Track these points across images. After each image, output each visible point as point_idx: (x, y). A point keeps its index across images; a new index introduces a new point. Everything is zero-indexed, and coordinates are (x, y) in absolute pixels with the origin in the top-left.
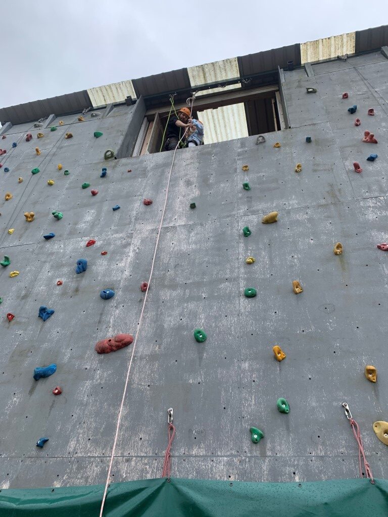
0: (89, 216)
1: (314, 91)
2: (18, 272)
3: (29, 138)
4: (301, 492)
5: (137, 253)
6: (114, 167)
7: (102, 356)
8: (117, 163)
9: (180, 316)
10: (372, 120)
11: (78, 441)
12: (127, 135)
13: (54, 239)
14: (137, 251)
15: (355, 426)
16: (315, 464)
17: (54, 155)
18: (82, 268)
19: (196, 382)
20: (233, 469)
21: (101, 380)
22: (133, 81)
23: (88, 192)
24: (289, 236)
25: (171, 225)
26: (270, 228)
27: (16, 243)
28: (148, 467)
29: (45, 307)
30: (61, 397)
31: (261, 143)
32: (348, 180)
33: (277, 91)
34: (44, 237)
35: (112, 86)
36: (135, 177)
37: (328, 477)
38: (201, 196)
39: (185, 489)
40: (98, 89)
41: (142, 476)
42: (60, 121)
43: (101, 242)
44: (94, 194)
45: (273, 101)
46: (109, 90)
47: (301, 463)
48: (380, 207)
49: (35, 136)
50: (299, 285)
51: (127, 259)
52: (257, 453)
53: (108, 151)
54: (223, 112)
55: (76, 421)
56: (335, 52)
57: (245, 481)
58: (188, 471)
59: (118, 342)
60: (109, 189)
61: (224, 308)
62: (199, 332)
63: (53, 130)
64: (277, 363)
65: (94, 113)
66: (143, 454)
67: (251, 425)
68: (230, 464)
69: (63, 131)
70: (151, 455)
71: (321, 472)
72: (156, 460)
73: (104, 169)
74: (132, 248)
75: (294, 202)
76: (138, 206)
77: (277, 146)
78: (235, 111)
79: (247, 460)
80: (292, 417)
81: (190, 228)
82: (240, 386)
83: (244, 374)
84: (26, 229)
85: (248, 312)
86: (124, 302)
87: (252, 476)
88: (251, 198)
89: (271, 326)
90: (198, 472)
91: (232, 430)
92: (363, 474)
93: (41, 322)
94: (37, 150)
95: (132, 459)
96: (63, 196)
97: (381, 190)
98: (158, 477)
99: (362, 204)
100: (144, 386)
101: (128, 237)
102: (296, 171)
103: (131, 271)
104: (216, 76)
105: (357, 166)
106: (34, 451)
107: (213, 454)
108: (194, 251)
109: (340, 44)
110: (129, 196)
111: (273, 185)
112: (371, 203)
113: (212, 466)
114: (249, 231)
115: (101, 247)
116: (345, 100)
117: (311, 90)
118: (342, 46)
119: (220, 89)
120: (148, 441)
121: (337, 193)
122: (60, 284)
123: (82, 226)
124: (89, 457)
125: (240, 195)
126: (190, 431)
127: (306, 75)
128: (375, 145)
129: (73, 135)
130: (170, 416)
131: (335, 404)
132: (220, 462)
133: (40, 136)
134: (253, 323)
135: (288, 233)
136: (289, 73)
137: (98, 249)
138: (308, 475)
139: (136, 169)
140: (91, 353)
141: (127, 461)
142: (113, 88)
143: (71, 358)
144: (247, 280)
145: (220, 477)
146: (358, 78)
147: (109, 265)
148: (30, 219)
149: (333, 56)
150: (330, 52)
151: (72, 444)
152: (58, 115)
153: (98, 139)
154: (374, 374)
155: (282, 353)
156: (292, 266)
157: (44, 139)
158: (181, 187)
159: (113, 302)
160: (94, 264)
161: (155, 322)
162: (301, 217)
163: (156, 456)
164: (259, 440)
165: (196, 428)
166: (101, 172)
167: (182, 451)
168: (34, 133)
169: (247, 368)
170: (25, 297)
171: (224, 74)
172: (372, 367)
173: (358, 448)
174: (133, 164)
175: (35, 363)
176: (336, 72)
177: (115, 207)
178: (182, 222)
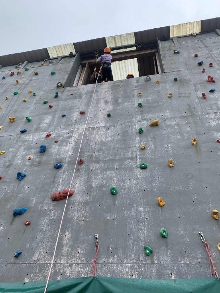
0: (48, 120)
1: (178, 53)
2: (5, 152)
3: (12, 74)
4: (176, 285)
5: (76, 142)
6: (63, 92)
7: (55, 203)
8: (64, 90)
9: (102, 180)
10: (211, 69)
11: (40, 253)
12: (70, 74)
13: (26, 132)
14: (76, 140)
15: (207, 246)
16: (184, 269)
17: (27, 84)
18: (43, 150)
19: (111, 218)
20: (134, 271)
21: (54, 216)
22: (74, 44)
23: (47, 106)
24: (166, 134)
25: (96, 126)
26: (154, 129)
27: (4, 134)
28: (82, 270)
29: (21, 172)
30: (29, 226)
31: (148, 80)
32: (199, 102)
33: (156, 52)
34: (21, 131)
35: (61, 46)
36: (75, 98)
37: (191, 276)
38: (114, 109)
39: (105, 284)
40: (53, 48)
41: (79, 275)
42: (31, 65)
43: (55, 135)
44: (50, 107)
45: (154, 58)
46: (60, 49)
47: (175, 268)
48: (218, 118)
49: (16, 73)
50: (172, 162)
51: (70, 145)
52: (148, 262)
53: (59, 83)
54: (125, 63)
55: (39, 241)
56: (189, 31)
57: (142, 278)
58: (107, 272)
59: (65, 194)
60: (60, 105)
61: (128, 175)
62: (113, 189)
63: (27, 70)
64: (160, 208)
65: (51, 61)
66: (79, 262)
67: (145, 244)
68: (132, 268)
69: (33, 71)
70: (84, 262)
71: (187, 273)
72: (88, 265)
73: (57, 93)
74: (73, 139)
75: (168, 114)
76: (76, 115)
77: (158, 82)
78: (132, 63)
79: (143, 265)
80: (169, 240)
81: (107, 128)
82: (138, 221)
83: (140, 214)
84: (10, 127)
85: (142, 177)
86: (68, 170)
87: (146, 276)
88: (143, 111)
89: (156, 186)
90: (114, 272)
91: (133, 247)
92: (212, 275)
93: (18, 181)
94: (17, 81)
95: (73, 265)
96: (32, 108)
97: (218, 109)
98: (89, 276)
99: (207, 116)
100: (80, 220)
101: (71, 132)
102: (169, 97)
103: (73, 152)
104: (121, 43)
105: (204, 95)
106: (13, 260)
107: (122, 262)
108: (110, 141)
109: (192, 27)
110: (71, 109)
111: (156, 104)
112: (212, 116)
113: (122, 269)
114: (142, 130)
115: (54, 138)
116: (196, 58)
117: (176, 52)
118: (194, 28)
119: (124, 50)
120: (83, 254)
121: (193, 110)
122: (30, 159)
123: (43, 125)
124: (47, 263)
125: (137, 110)
126: (108, 248)
127: (173, 44)
128: (214, 83)
129: (38, 73)
130: (96, 239)
131: (195, 232)
132: (126, 267)
133: (19, 73)
134: (145, 184)
135: (165, 132)
136: (163, 43)
137: (53, 139)
138: (180, 275)
139: (76, 94)
140: (48, 200)
141: (70, 266)
142: (62, 47)
143: (36, 203)
144: (142, 158)
145: (127, 276)
146: (203, 46)
147: (59, 149)
148: (12, 121)
149: (188, 34)
150: (187, 31)
151: (36, 255)
152: (29, 62)
153: (53, 76)
154: (217, 215)
155: (163, 202)
156: (168, 151)
157: (21, 75)
158: (102, 104)
159: (62, 171)
160: (51, 148)
161: (87, 183)
162: (172, 123)
163: (87, 263)
164: (150, 254)
165: (112, 246)
166: (55, 95)
167: (104, 259)
168: (16, 71)
169: (142, 210)
170: (9, 166)
171: (126, 42)
172: (216, 211)
173: (208, 259)
174: (74, 91)
175: (14, 206)
176: (190, 43)
177: (63, 115)
178: (103, 124)
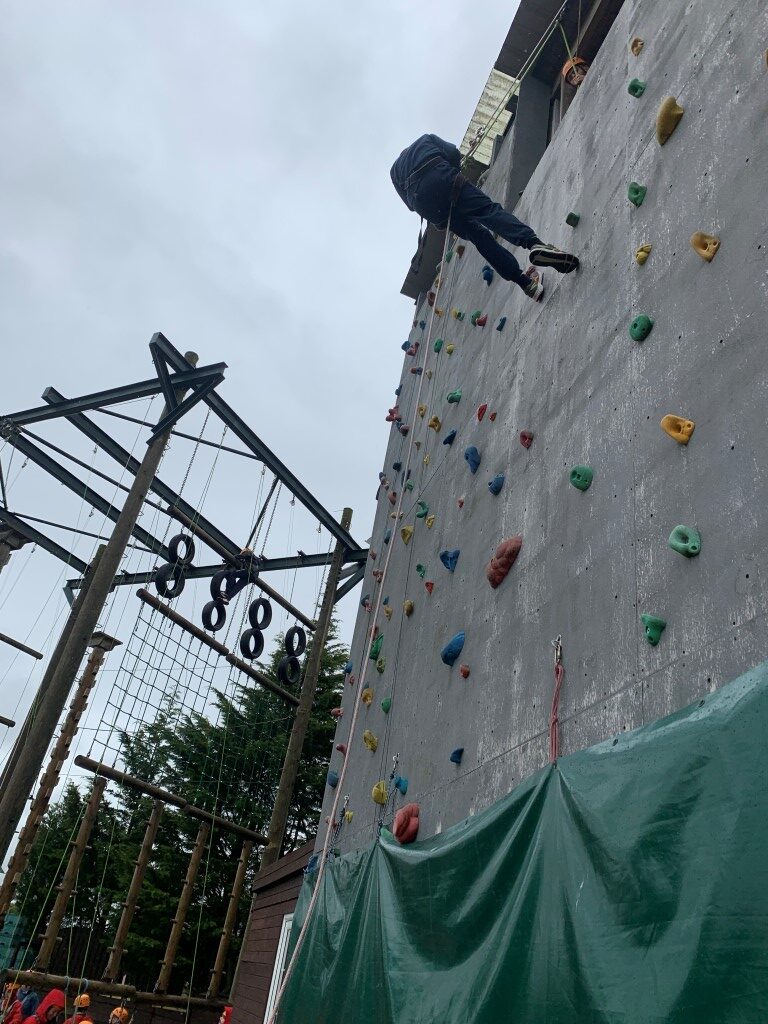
0: (481, 367)
3: (431, 300)
7: (498, 590)
11: (484, 739)
13: (456, 436)
16: (741, 645)
18: (472, 462)
19: (583, 569)
20: (628, 712)
21: (498, 630)
22: (498, 66)
26: (679, 144)
28: (541, 751)
29: (446, 550)
30: (469, 680)
34: (445, 443)
38: (585, 186)
43: (492, 399)
47: (720, 653)
52: (657, 664)
58: (580, 740)
59: (499, 557)
61: (612, 396)
63: (449, 258)
64: (682, 452)
66: (537, 732)
68: (624, 703)
70: (544, 729)
71: (749, 657)
74: (517, 380)
79: (645, 684)
80: (705, 557)
82: (635, 540)
83: (639, 510)
85: (643, 373)
86: (512, 483)
87: (652, 715)
90: (591, 735)
91: (625, 635)
93: (450, 575)
94: (436, 312)
95: (528, 745)
96: (461, 360)
100: (534, 613)
101: (514, 364)
103: (517, 423)
107: (606, 695)
113: (605, 717)
115: (492, 410)
122: (462, 504)
123: (476, 391)
124: (493, 759)
126: (581, 665)
130: (557, 650)
132: (613, 707)
133: (440, 285)
134: (649, 391)
137: (489, 415)
138: (730, 674)
141: (524, 750)
142: (484, 109)
143: (474, 612)
147: (499, 433)
148: (436, 427)
151: (480, 746)
155: (683, 423)
156: (704, 200)
159: (504, 493)
160: (486, 445)
161: (540, 494)
162: (720, 55)
163: (548, 730)
165: (586, 657)
167: (574, 704)
169: (643, 495)
177: (499, 324)
